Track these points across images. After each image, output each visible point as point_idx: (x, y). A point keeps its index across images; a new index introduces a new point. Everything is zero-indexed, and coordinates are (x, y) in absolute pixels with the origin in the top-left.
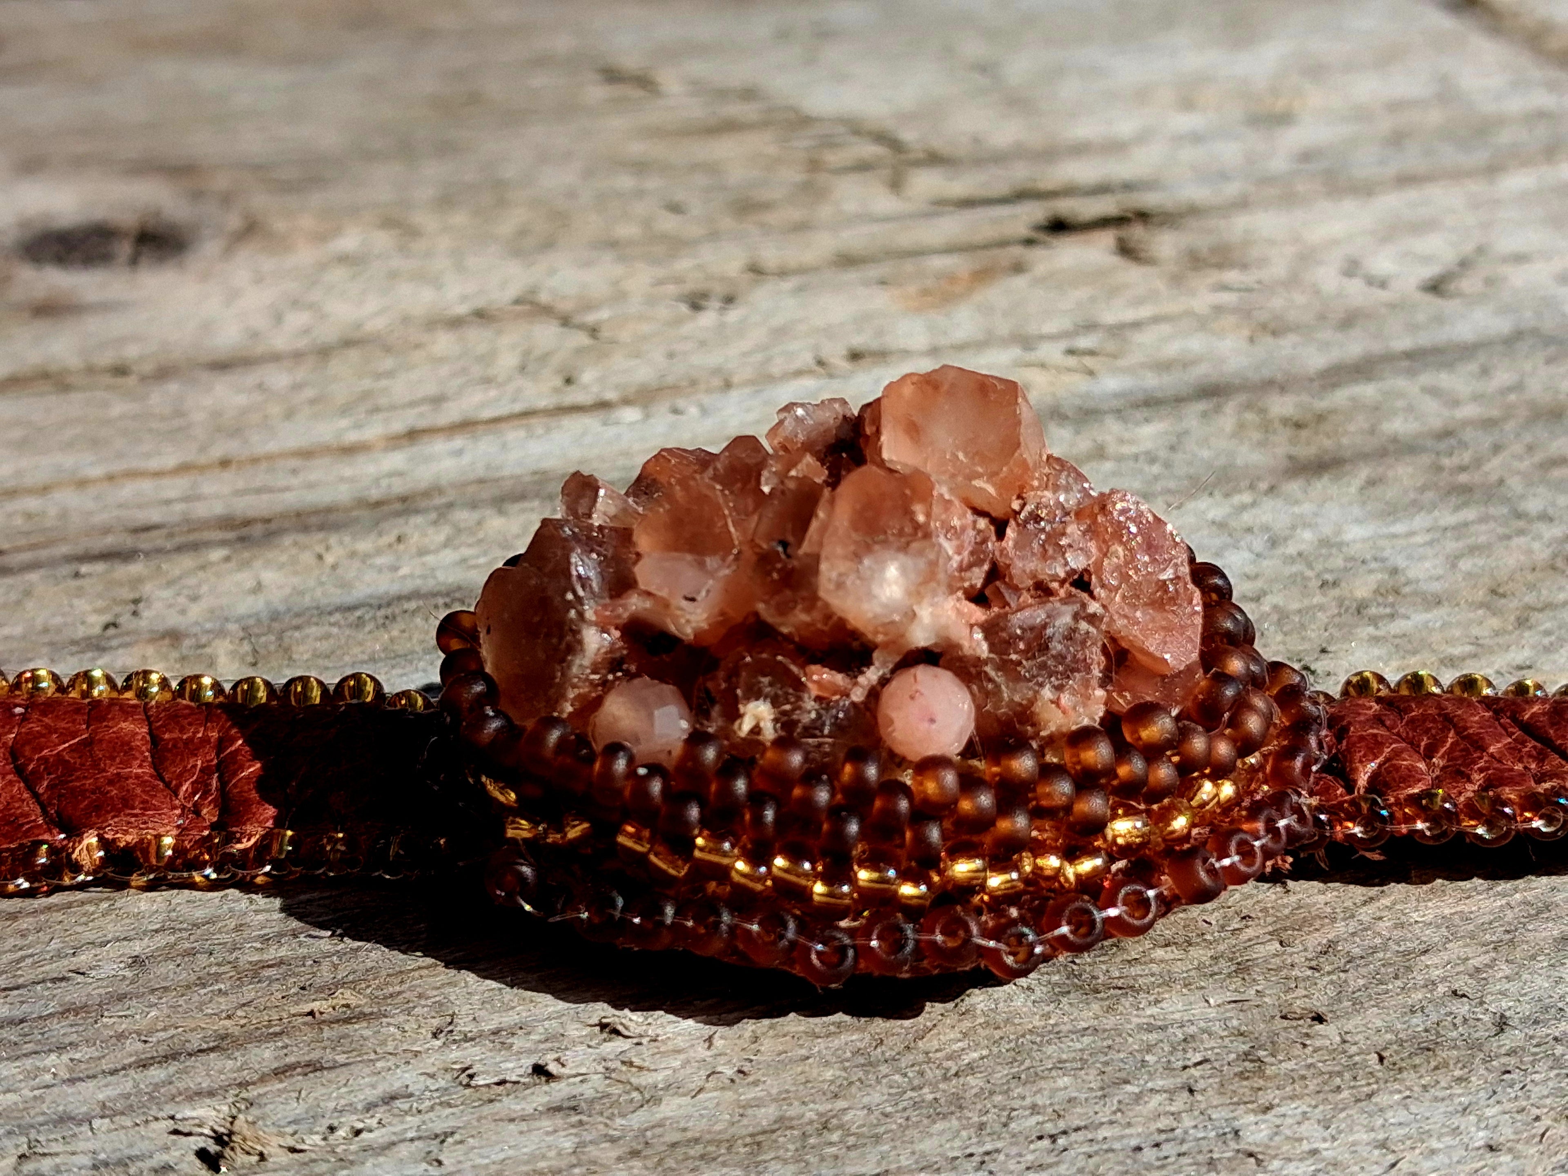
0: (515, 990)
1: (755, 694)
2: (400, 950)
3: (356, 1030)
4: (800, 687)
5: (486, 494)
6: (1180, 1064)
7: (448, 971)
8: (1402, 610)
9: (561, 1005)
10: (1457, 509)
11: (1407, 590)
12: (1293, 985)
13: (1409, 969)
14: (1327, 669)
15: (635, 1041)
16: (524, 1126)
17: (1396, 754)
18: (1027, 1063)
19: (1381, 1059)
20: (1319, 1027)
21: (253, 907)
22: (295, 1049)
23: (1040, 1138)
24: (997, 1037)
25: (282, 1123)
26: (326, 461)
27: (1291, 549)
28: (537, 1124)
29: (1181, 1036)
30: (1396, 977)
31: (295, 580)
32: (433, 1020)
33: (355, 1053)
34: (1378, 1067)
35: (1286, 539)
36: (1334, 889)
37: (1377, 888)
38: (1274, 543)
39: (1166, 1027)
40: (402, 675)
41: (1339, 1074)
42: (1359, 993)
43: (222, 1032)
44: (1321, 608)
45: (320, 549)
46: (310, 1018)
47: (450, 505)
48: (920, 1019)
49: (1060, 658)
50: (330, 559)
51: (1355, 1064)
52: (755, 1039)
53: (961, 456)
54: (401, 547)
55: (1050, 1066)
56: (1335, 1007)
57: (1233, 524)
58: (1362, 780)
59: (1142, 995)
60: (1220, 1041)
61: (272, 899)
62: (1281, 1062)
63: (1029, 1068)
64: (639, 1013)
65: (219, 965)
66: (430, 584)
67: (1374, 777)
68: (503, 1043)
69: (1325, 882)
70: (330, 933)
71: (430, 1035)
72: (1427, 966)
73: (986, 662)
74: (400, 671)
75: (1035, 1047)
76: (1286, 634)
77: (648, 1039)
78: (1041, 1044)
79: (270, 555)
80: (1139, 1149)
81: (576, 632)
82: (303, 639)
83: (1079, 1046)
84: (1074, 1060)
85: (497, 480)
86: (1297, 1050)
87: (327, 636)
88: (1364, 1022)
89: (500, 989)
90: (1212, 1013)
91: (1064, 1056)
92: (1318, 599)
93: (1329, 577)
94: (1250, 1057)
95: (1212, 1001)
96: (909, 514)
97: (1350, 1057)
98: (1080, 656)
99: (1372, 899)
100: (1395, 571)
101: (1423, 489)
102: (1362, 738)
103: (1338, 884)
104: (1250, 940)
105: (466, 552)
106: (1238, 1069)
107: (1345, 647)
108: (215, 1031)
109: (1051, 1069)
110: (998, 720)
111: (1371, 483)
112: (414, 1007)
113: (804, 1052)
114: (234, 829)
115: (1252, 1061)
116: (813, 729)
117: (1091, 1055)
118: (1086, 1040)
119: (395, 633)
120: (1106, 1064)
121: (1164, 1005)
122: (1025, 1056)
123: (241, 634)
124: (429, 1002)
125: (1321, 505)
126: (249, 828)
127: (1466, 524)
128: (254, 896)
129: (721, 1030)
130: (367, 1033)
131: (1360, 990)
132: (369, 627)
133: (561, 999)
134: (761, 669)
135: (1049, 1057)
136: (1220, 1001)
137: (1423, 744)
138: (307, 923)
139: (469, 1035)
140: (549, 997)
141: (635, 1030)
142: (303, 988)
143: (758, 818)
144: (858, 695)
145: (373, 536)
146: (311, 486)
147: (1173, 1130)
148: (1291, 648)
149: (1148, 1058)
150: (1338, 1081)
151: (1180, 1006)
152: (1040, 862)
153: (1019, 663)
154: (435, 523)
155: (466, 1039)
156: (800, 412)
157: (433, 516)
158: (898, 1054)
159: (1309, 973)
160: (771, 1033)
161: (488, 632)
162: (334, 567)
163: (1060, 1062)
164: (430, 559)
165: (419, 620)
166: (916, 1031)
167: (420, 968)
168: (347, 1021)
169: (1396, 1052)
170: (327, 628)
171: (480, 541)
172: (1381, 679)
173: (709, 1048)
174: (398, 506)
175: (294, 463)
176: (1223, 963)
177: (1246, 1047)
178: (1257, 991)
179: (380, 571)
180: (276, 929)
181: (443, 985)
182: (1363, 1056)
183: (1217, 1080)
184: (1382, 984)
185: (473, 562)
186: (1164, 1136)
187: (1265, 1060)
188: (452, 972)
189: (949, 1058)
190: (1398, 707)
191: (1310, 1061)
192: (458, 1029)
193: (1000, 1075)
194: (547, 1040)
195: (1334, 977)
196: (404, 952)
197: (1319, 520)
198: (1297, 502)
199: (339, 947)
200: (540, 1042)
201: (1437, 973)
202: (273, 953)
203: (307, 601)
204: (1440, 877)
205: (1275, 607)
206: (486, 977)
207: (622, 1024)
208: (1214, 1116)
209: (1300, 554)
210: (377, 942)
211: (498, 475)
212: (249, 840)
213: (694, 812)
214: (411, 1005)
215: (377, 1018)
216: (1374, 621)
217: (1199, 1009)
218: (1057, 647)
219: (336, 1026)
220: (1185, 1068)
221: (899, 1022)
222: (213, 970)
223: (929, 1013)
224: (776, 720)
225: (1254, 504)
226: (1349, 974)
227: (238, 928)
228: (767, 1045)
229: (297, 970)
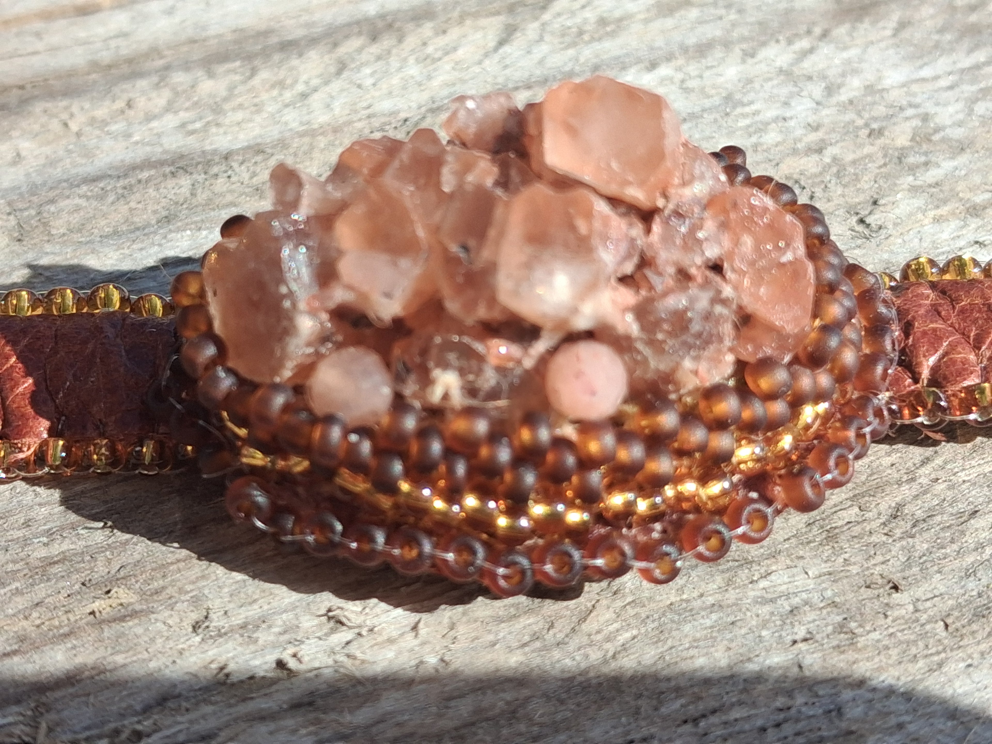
0: (256, 581)
1: (445, 365)
2: (160, 543)
3: (131, 628)
4: (481, 359)
5: (197, 54)
6: (789, 638)
7: (201, 563)
8: (934, 159)
9: (295, 596)
10: (971, 51)
11: (936, 137)
12: (873, 552)
13: (963, 533)
14: (879, 223)
15: (357, 631)
16: (272, 726)
17: (952, 348)
18: (670, 643)
19: (947, 626)
20: (895, 595)
21: (38, 500)
22: (82, 650)
23: (685, 722)
24: (644, 616)
25: (77, 728)
26: (62, 23)
27: (843, 96)
28: (283, 723)
29: (788, 608)
30: (952, 541)
31: (47, 150)
32: (193, 614)
33: (131, 653)
34: (944, 634)
35: (839, 87)
36: (897, 451)
37: (931, 449)
38: (830, 90)
39: (776, 599)
40: (141, 249)
41: (915, 642)
42: (925, 558)
43: (21, 633)
44: (869, 156)
45: (64, 116)
46: (92, 616)
47: (167, 68)
48: (581, 599)
49: (699, 335)
50: (74, 127)
51: (927, 633)
52: (452, 627)
53: (614, 165)
54: (131, 113)
55: (687, 645)
56: (907, 573)
57: (796, 71)
58: (925, 373)
59: (755, 567)
60: (818, 613)
61: (52, 490)
62: (869, 632)
63: (671, 648)
64: (358, 602)
65: (14, 562)
66: (157, 152)
67: (935, 370)
68: (249, 637)
69: (891, 445)
70: (102, 524)
71: (190, 629)
72: (977, 530)
73: (636, 339)
74: (140, 246)
75: (674, 626)
76: (845, 186)
77: (366, 629)
78: (679, 623)
79: (24, 124)
80: (763, 730)
81: (291, 319)
82: (59, 212)
83: (708, 623)
84: (706, 638)
85: (204, 40)
86: (881, 621)
87: (78, 209)
88: (930, 589)
89: (244, 581)
90: (811, 584)
91: (698, 635)
92: (867, 150)
93: (875, 126)
94: (845, 630)
95: (810, 573)
96: (573, 228)
97: (923, 625)
98: (714, 331)
99: (928, 459)
100: (925, 118)
101: (941, 31)
102: (925, 333)
103: (900, 446)
104: (835, 506)
105: (184, 115)
106: (835, 643)
107: (891, 199)
108: (16, 632)
109: (688, 649)
110: (646, 381)
111: (902, 25)
112: (176, 603)
113: (491, 637)
114: (16, 441)
115: (846, 633)
116: (494, 394)
117: (719, 631)
118: (714, 617)
119: (133, 205)
120: (731, 640)
121: (773, 577)
122: (667, 635)
123: (8, 210)
124: (187, 597)
125: (864, 51)
126: (26, 440)
127: (978, 67)
128: (37, 489)
129: (425, 616)
130: (139, 630)
131: (924, 555)
132: (111, 198)
133: (294, 590)
134: (448, 346)
135: (686, 636)
136: (817, 573)
137: (972, 334)
138: (82, 515)
139: (223, 631)
140: (284, 589)
141: (356, 620)
142: (83, 584)
143: (451, 471)
144: (529, 363)
145: (107, 103)
146: (53, 49)
147: (789, 708)
148: (850, 200)
149: (764, 633)
150: (914, 650)
151: (786, 580)
152: (680, 488)
153: (664, 341)
154: (157, 86)
155: (220, 635)
156: (471, 104)
157: (155, 79)
158: (567, 636)
159: (884, 538)
160: (464, 619)
161: (215, 294)
162: (78, 134)
163: (695, 641)
164: (154, 124)
165: (151, 190)
166: (580, 612)
167: (178, 561)
168: (123, 619)
169: (957, 618)
170: (77, 201)
171: (196, 103)
172: (932, 263)
173: (416, 636)
174: (125, 69)
175: (38, 25)
176: (815, 530)
177: (839, 618)
178: (845, 560)
179: (115, 138)
180: (58, 523)
181: (197, 578)
182: (932, 625)
183: (820, 655)
184: (942, 548)
185: (190, 127)
186: (782, 716)
187: (856, 631)
188: (204, 563)
189: (608, 639)
190: (950, 297)
191: (891, 630)
192: (213, 624)
193: (648, 655)
194: (285, 632)
195: (904, 543)
196: (164, 544)
197: (864, 65)
198: (845, 48)
199: (110, 541)
200: (280, 634)
201: (984, 535)
202: (56, 549)
203: (57, 172)
204: (979, 435)
205: (835, 159)
206: (232, 569)
207: (345, 616)
208: (821, 693)
209: (851, 102)
210: (142, 535)
211: (204, 34)
212: (29, 449)
213: (398, 467)
214: (174, 600)
215: (146, 615)
216: (913, 169)
217: (801, 581)
218: (695, 327)
219: (113, 625)
220: (795, 642)
221: (565, 603)
222: (10, 567)
223: (589, 592)
224: (463, 388)
225: (811, 51)
226: (916, 540)
227: (27, 524)
228: (462, 630)
229: (78, 566)
